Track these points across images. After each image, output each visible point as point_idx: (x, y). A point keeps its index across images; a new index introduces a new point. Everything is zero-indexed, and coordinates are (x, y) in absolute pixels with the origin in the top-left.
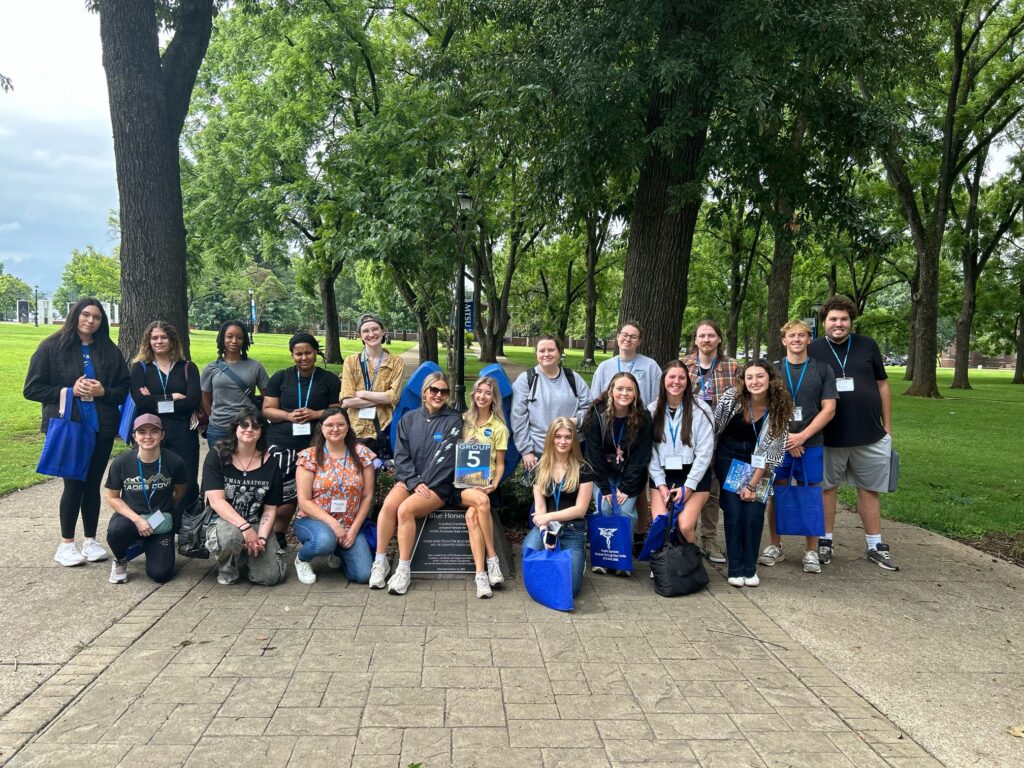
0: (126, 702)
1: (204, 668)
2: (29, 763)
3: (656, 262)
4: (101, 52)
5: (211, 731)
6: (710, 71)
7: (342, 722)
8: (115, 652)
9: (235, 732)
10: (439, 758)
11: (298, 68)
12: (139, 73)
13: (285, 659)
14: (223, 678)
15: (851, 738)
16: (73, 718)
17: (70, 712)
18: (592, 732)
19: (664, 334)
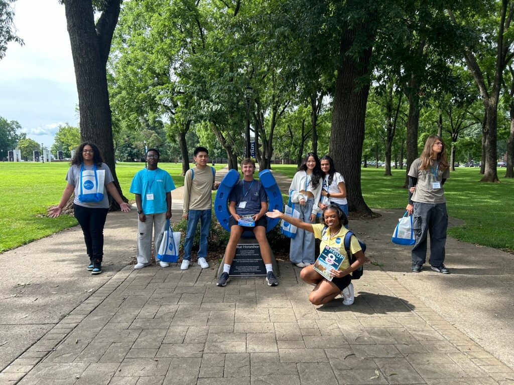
0: (87, 342)
1: (125, 325)
2: (39, 373)
3: (348, 116)
4: (66, 24)
5: (129, 355)
7: (194, 351)
8: (82, 317)
9: (141, 356)
10: (244, 368)
11: (164, 27)
12: (85, 33)
13: (165, 320)
14: (135, 329)
15: (461, 356)
16: (61, 349)
17: (60, 347)
18: (323, 354)
19: (353, 153)
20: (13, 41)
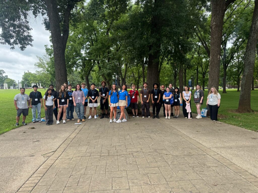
1: (94, 127)
6: (159, 40)
17: (82, 130)
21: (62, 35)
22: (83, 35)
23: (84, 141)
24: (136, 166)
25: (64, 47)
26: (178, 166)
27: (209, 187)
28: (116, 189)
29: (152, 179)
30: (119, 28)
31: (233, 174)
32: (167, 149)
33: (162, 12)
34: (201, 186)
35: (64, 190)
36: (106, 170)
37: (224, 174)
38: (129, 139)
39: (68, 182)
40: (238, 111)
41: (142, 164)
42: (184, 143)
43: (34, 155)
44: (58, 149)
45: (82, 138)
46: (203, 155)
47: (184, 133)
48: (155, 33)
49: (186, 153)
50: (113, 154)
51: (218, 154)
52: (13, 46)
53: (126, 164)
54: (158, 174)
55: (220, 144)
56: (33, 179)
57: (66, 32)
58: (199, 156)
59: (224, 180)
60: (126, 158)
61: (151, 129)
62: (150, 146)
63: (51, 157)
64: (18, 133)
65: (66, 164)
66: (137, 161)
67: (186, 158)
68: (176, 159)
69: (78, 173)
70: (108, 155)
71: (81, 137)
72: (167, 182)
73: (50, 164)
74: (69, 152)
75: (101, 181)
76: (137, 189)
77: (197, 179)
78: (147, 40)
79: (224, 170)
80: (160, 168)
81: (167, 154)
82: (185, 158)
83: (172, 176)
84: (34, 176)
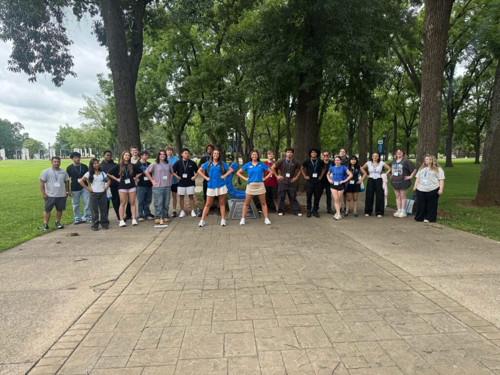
3: (305, 126)
20: (70, 75)
21: (129, 54)
22: (170, 54)
23: (172, 261)
24: (272, 311)
25: (133, 78)
26: (354, 312)
27: (415, 356)
28: (232, 356)
29: (302, 337)
30: (241, 38)
31: (464, 330)
32: (333, 277)
33: (327, 7)
34: (400, 353)
35: (131, 356)
36: (212, 317)
37: (446, 330)
38: (258, 257)
39: (139, 340)
40: (476, 202)
41: (283, 307)
42: (366, 266)
43: (76, 287)
44: (121, 275)
45: (168, 254)
46: (405, 291)
47: (368, 247)
48: (311, 48)
49: (370, 286)
50: (227, 287)
51: (435, 289)
52: (34, 76)
53: (251, 307)
54: (314, 327)
55: (439, 270)
56: (74, 334)
57: (138, 48)
58: (397, 292)
59: (447, 342)
60: (252, 295)
61: (302, 238)
62: (300, 271)
63: (108, 291)
64: (47, 243)
65: (136, 306)
66: (274, 301)
67: (370, 297)
68: (350, 298)
69: (159, 324)
70: (217, 288)
71: (166, 253)
72: (332, 343)
73: (105, 306)
74: (143, 281)
75: (203, 341)
76: (272, 356)
77: (391, 338)
78: (296, 62)
79: (447, 321)
80: (318, 316)
81: (332, 289)
82: (368, 296)
83: (342, 332)
84: (75, 328)
